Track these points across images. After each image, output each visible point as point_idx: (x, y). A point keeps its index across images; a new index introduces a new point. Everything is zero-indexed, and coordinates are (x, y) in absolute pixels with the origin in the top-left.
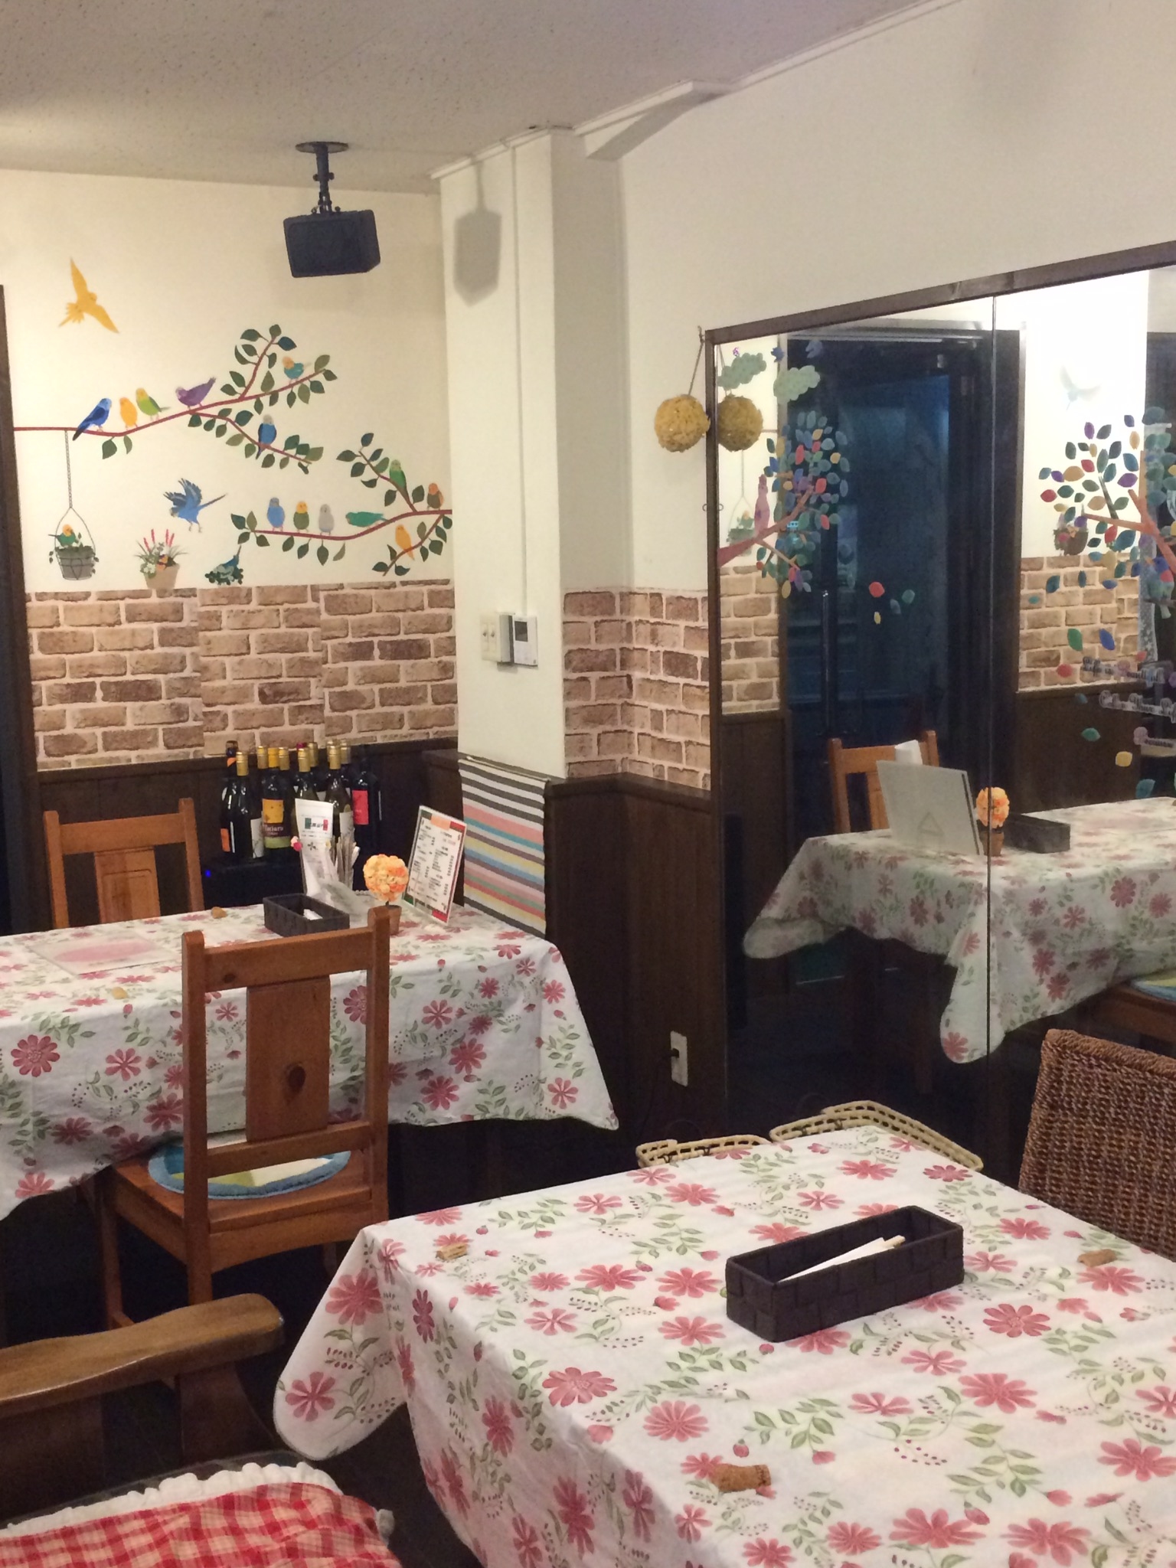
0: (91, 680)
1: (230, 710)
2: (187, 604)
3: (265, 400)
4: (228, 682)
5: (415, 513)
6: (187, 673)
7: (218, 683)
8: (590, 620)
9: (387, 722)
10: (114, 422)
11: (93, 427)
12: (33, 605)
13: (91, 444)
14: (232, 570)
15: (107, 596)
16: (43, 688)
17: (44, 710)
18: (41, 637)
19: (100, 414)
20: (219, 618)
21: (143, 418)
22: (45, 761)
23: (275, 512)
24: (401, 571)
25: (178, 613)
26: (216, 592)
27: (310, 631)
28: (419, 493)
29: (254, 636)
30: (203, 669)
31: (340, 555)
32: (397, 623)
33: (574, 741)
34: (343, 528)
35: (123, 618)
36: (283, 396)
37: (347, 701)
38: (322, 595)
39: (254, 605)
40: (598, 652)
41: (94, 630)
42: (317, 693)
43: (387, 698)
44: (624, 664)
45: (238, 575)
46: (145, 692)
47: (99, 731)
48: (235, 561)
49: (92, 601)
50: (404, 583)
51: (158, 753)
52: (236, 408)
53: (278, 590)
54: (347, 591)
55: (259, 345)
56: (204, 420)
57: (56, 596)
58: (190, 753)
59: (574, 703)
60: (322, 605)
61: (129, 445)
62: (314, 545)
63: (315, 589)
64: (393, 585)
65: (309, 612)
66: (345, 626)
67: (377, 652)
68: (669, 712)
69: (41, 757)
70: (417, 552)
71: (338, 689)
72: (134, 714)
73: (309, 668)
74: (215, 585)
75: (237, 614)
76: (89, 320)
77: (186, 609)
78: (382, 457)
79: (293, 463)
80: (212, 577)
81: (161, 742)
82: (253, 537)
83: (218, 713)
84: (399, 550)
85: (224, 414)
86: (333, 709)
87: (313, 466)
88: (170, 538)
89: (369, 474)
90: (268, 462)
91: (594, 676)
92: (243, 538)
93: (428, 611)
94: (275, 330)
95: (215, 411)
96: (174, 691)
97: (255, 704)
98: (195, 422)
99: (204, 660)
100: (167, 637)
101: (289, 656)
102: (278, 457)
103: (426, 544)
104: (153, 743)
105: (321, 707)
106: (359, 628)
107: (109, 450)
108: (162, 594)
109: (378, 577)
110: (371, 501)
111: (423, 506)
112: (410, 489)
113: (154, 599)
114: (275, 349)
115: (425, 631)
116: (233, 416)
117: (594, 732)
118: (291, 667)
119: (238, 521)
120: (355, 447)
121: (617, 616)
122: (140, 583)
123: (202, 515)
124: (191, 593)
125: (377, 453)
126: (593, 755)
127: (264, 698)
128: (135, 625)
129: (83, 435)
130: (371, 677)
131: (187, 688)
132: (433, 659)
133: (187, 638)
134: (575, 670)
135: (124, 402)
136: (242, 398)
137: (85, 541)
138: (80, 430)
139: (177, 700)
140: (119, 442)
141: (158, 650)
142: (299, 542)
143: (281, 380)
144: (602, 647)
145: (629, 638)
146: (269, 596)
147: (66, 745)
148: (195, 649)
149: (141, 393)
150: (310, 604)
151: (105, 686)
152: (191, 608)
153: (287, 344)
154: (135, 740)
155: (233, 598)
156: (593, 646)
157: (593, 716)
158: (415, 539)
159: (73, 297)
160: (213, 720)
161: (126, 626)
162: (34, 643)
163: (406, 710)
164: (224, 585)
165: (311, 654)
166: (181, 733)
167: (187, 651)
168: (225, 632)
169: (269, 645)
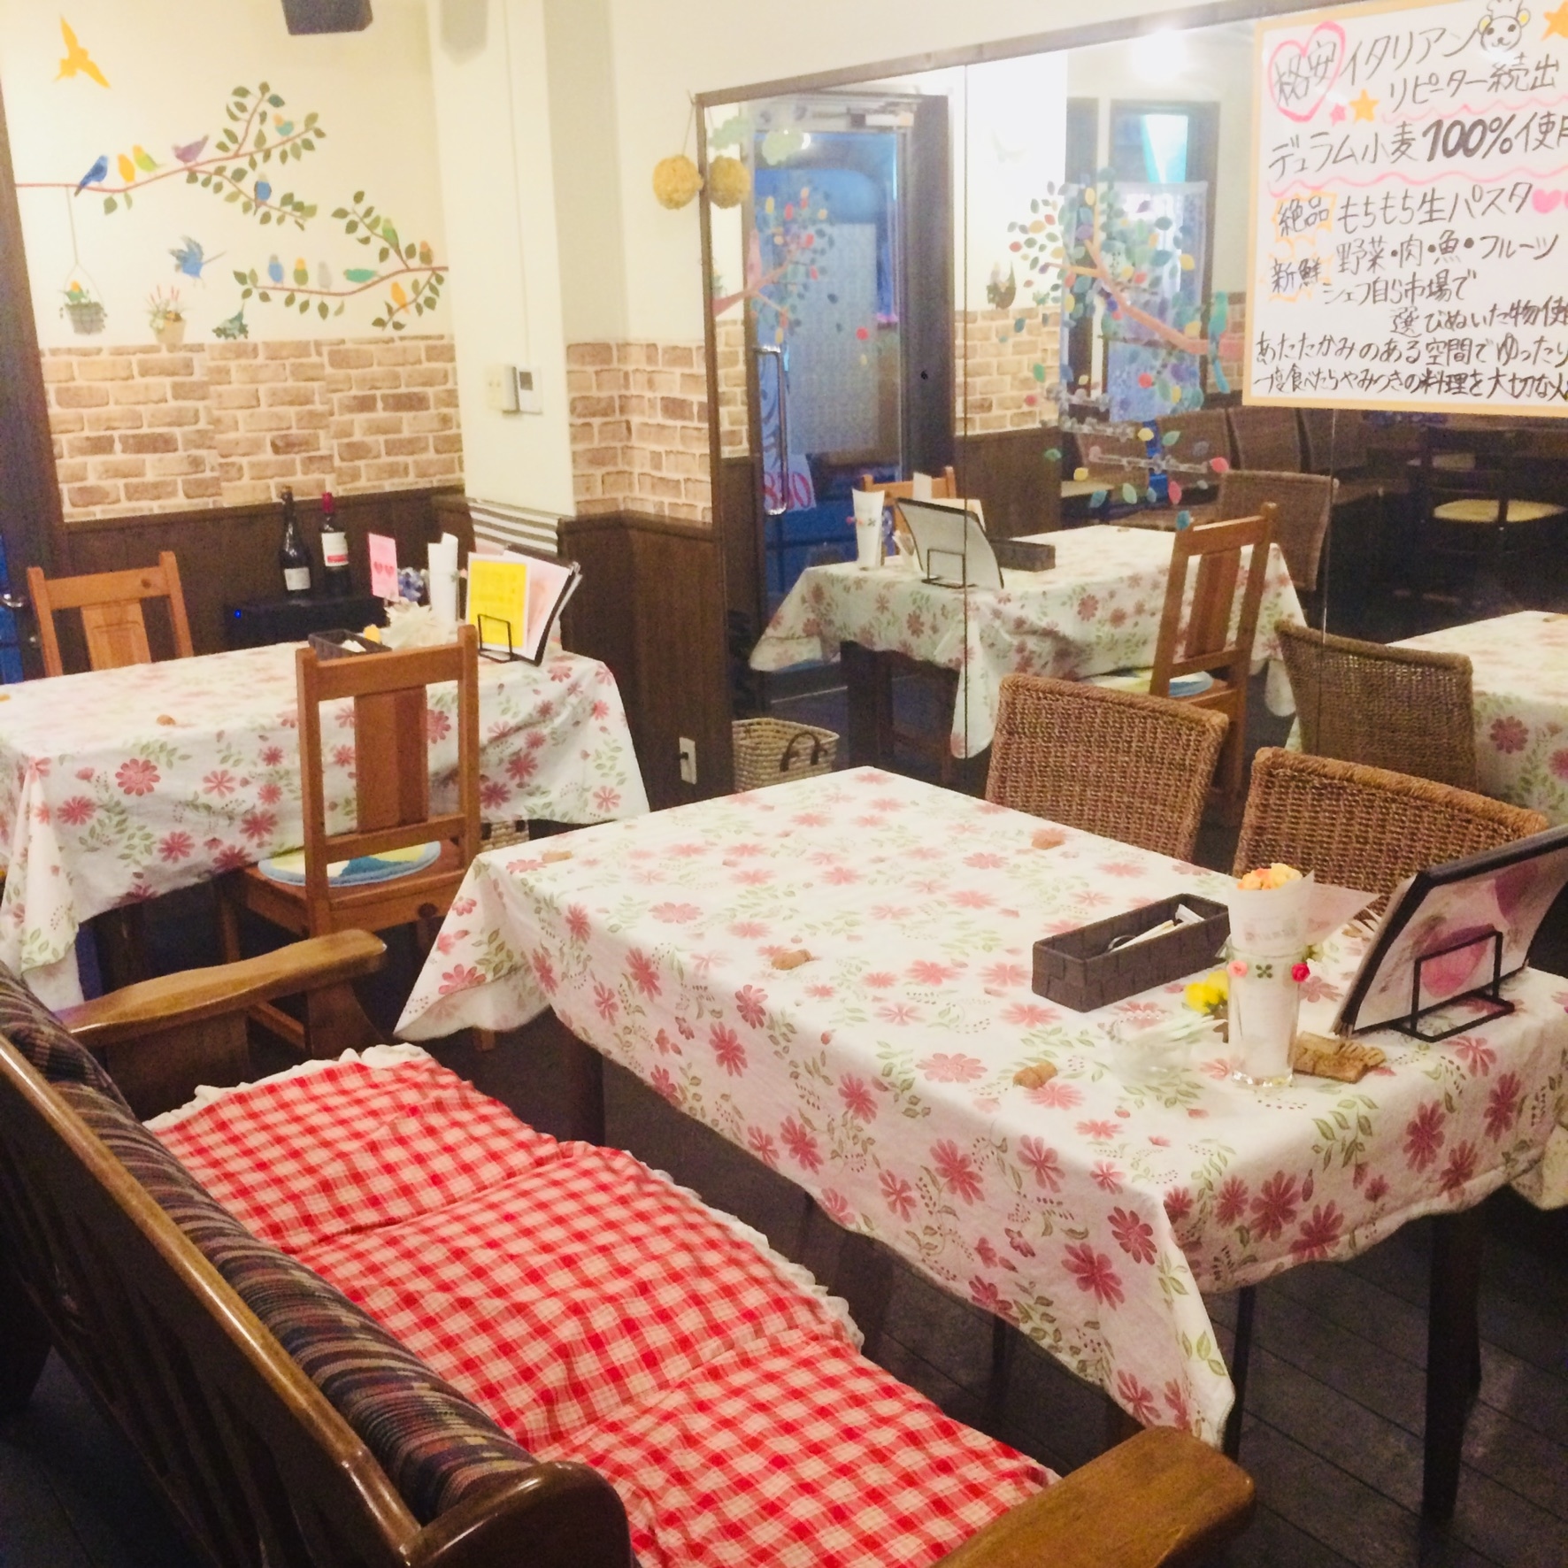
0: (108, 433)
1: (244, 461)
2: (197, 359)
3: (259, 157)
4: (240, 434)
5: (408, 270)
6: (202, 425)
7: (232, 435)
8: (591, 369)
9: (393, 471)
10: (113, 178)
11: (93, 184)
12: (47, 361)
13: (92, 200)
14: (238, 326)
15: (119, 352)
16: (63, 442)
17: (66, 464)
18: (59, 392)
19: (98, 171)
20: (228, 372)
21: (140, 174)
22: (72, 513)
23: (276, 271)
24: (398, 326)
25: (188, 367)
26: (225, 348)
27: (316, 385)
28: (411, 251)
29: (263, 390)
30: (217, 422)
31: (340, 311)
32: (396, 377)
33: (582, 482)
34: (341, 284)
35: (136, 372)
36: (276, 154)
37: (356, 451)
38: (325, 350)
39: (261, 359)
40: (599, 400)
41: (108, 384)
42: (327, 444)
43: (392, 448)
44: (622, 410)
45: (243, 330)
46: (162, 444)
47: (121, 482)
48: (239, 317)
49: (104, 356)
50: (402, 338)
51: (178, 503)
52: (231, 166)
53: (282, 345)
54: (349, 346)
55: (249, 102)
56: (201, 177)
57: (69, 351)
58: (207, 503)
59: (581, 447)
60: (325, 359)
61: (129, 202)
62: (315, 302)
63: (318, 344)
64: (391, 340)
65: (314, 366)
66: (349, 379)
67: (380, 405)
68: (668, 453)
69: (67, 508)
70: (412, 308)
71: (346, 440)
72: (153, 467)
73: (315, 420)
74: (222, 340)
75: (245, 369)
76: (82, 76)
77: (196, 364)
78: (374, 215)
79: (289, 220)
80: (220, 332)
81: (181, 493)
82: (256, 294)
83: (233, 464)
84: (395, 306)
85: (220, 171)
86: (342, 459)
87: (309, 223)
88: (175, 294)
89: (362, 231)
90: (266, 219)
91: (597, 421)
92: (247, 294)
93: (426, 365)
94: (264, 88)
95: (211, 168)
96: (190, 443)
97: (268, 455)
98: (192, 178)
99: (216, 413)
100: (180, 392)
101: (298, 408)
102: (275, 215)
103: (421, 300)
104: (173, 494)
105: (330, 457)
106: (363, 381)
107: (110, 206)
108: (173, 348)
109: (378, 332)
110: (367, 258)
111: (415, 262)
112: (403, 247)
113: (164, 354)
114: (266, 107)
115: (424, 384)
116: (228, 173)
117: (599, 472)
118: (300, 420)
119: (240, 277)
120: (348, 204)
121: (615, 365)
122: (150, 339)
123: (204, 271)
124: (200, 348)
125: (369, 212)
126: (598, 493)
127: (276, 449)
128: (149, 380)
129: (84, 192)
130: (378, 429)
131: (202, 440)
132: (432, 411)
133: (198, 391)
134: (579, 416)
135: (122, 160)
136: (237, 155)
137: (93, 297)
138: (83, 185)
139: (194, 452)
140: (119, 198)
141: (172, 403)
142: (300, 298)
143: (273, 137)
144: (604, 394)
145: (627, 386)
146: (275, 352)
147: (89, 496)
148: (207, 402)
149: (137, 150)
150: (314, 359)
151: (124, 439)
152: (201, 363)
153: (277, 102)
154: (157, 490)
155: (240, 352)
156: (594, 393)
157: (597, 458)
158: (410, 296)
159: (64, 53)
160: (230, 471)
161: (139, 380)
162: (51, 397)
163: (409, 459)
164: (231, 340)
165: (318, 407)
166: (200, 484)
167: (200, 405)
168: (234, 386)
169: (277, 399)
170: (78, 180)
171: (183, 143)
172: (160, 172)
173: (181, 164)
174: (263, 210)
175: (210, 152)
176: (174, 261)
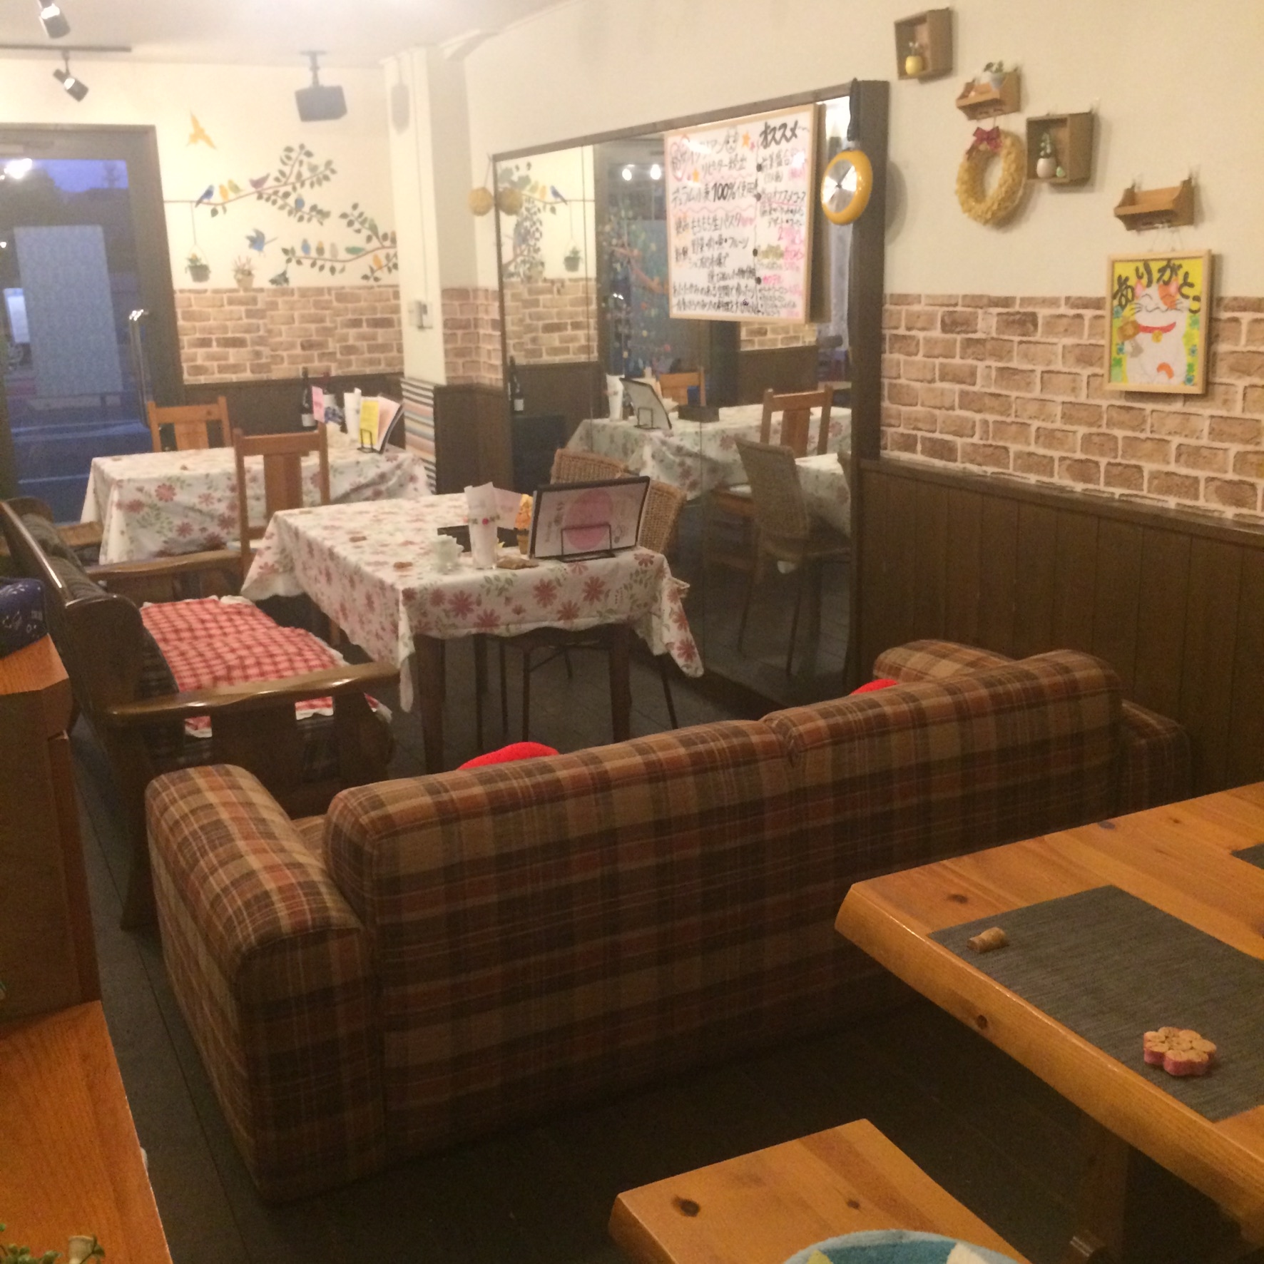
0: (209, 336)
1: (285, 354)
2: (260, 297)
3: (298, 185)
4: (283, 338)
5: (383, 247)
6: (262, 333)
7: (278, 339)
8: (456, 303)
9: (372, 362)
10: (216, 198)
11: (205, 200)
12: (178, 296)
13: (205, 209)
14: (282, 279)
15: (216, 291)
16: (185, 340)
17: (186, 351)
18: (184, 313)
19: (209, 193)
20: (277, 304)
21: (232, 195)
22: (188, 378)
23: (306, 247)
24: (376, 279)
25: (254, 301)
26: (275, 291)
27: (327, 312)
28: (385, 237)
29: (296, 314)
30: (269, 331)
31: (343, 270)
32: (375, 308)
33: (449, 366)
34: (343, 255)
36: (307, 183)
37: (349, 350)
38: (333, 292)
39: (296, 297)
40: (461, 320)
41: (210, 309)
42: (333, 346)
43: (372, 349)
44: (476, 326)
45: (286, 280)
46: (237, 343)
47: (215, 364)
48: (284, 274)
49: (209, 294)
50: (379, 286)
51: (247, 376)
52: (282, 190)
53: (308, 289)
54: (347, 290)
55: (293, 155)
56: (265, 196)
57: (190, 291)
58: (264, 376)
59: (450, 346)
60: (333, 297)
61: (225, 210)
62: (328, 265)
63: (329, 290)
64: (372, 287)
65: (327, 301)
66: (346, 309)
67: (365, 324)
69: (185, 376)
70: (385, 269)
71: (344, 344)
72: (233, 355)
73: (328, 332)
74: (274, 287)
75: (286, 302)
76: (202, 144)
77: (259, 299)
78: (363, 218)
79: (315, 221)
80: (273, 281)
81: (249, 371)
82: (294, 262)
83: (277, 356)
84: (375, 268)
85: (276, 193)
86: (342, 354)
87: (327, 222)
88: (249, 261)
89: (357, 226)
90: (301, 219)
91: (460, 332)
92: (289, 261)
94: (302, 147)
95: (270, 191)
96: (255, 343)
97: (298, 351)
98: (260, 197)
99: (270, 327)
100: (250, 314)
101: (316, 325)
102: (306, 217)
103: (391, 265)
104: (245, 370)
105: (333, 354)
106: (354, 311)
107: (214, 213)
108: (246, 290)
109: (364, 283)
110: (359, 241)
111: (387, 243)
112: (381, 233)
113: (242, 293)
114: (304, 158)
116: (280, 194)
117: (460, 361)
118: (317, 331)
119: (285, 251)
120: (349, 210)
121: (471, 300)
122: (233, 284)
123: (266, 248)
124: (261, 290)
125: (361, 215)
126: (460, 372)
127: (303, 347)
128: (233, 307)
129: (201, 205)
130: (363, 337)
131: (261, 341)
132: (392, 329)
133: (260, 314)
134: (451, 329)
135: (221, 187)
136: (286, 184)
137: (204, 262)
138: (199, 202)
139: (258, 348)
140: (220, 209)
141: (245, 321)
142: (319, 263)
143: (306, 174)
144: (464, 317)
145: (477, 312)
146: (304, 292)
147: (198, 370)
148: (265, 321)
149: (230, 182)
150: (326, 297)
151: (218, 340)
152: (262, 300)
153: (309, 154)
154: (235, 368)
155: (285, 293)
156: (459, 316)
157: (460, 353)
158: (384, 262)
159: (191, 130)
160: (277, 359)
161: (227, 307)
162: (179, 316)
163: (382, 356)
164: (279, 286)
165: (328, 324)
166: (259, 365)
167: (261, 322)
168: (280, 312)
169: (305, 319)
170: (197, 198)
171: (256, 177)
172: (242, 194)
173: (253, 190)
174: (299, 214)
175: (270, 183)
176: (248, 242)
